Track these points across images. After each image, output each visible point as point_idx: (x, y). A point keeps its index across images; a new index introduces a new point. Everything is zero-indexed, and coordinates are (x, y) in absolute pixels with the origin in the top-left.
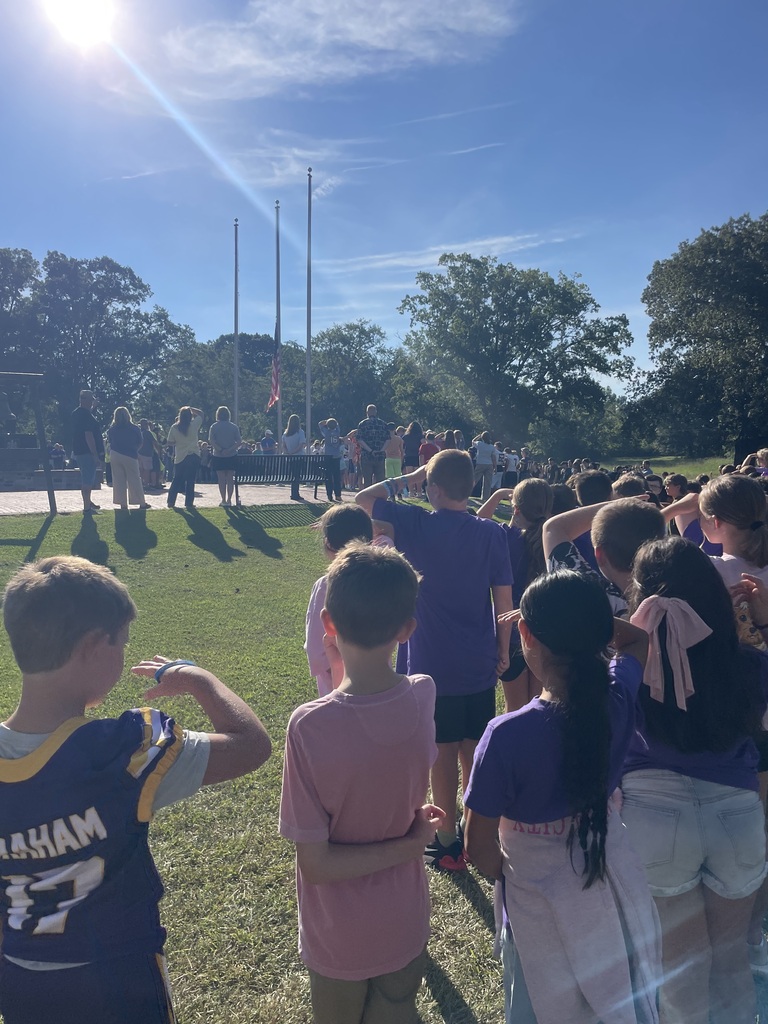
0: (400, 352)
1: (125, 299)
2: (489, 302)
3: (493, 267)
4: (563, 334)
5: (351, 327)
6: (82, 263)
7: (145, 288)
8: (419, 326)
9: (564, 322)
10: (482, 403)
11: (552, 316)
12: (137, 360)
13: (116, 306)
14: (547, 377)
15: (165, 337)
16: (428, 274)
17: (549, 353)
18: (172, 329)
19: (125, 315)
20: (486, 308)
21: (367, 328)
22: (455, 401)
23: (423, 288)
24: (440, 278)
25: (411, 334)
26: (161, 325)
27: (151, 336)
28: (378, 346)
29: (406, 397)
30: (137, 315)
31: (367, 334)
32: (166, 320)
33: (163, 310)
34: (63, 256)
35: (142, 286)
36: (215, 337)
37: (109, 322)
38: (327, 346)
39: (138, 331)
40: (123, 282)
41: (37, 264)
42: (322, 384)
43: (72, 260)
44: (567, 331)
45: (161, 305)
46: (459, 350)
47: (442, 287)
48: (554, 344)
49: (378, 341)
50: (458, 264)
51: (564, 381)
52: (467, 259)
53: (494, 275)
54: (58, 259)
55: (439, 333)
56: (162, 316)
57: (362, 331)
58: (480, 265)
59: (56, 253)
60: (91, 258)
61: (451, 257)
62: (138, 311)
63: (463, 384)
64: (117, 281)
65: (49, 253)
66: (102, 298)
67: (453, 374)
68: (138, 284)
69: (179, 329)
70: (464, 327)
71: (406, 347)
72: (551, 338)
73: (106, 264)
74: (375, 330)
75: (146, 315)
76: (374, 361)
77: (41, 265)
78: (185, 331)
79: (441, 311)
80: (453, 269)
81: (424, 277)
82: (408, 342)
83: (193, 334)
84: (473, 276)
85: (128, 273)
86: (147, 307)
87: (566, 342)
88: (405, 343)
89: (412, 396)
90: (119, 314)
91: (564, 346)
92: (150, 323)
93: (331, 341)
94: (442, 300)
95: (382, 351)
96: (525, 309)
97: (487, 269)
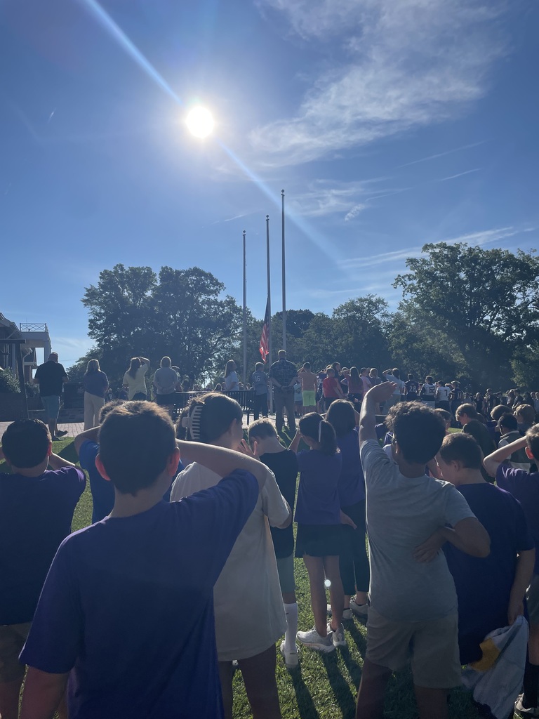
1: (208, 293)
2: (463, 275)
3: (463, 251)
6: (181, 272)
7: (221, 285)
8: (409, 296)
9: (524, 285)
10: (462, 348)
11: (514, 283)
12: (216, 331)
13: (203, 298)
14: (514, 328)
15: (232, 316)
16: (415, 260)
17: (516, 309)
18: (237, 310)
20: (459, 279)
21: (374, 299)
22: (440, 348)
23: (412, 269)
24: (424, 261)
25: (403, 302)
26: (230, 308)
28: (382, 312)
29: (399, 346)
31: (374, 305)
32: (233, 304)
33: (232, 298)
34: (171, 269)
37: (199, 308)
38: (344, 314)
39: (215, 313)
40: (206, 282)
41: (155, 275)
42: (342, 341)
43: (176, 271)
44: (527, 292)
45: (231, 295)
46: (440, 311)
47: (426, 268)
49: (383, 309)
50: (437, 250)
52: (444, 246)
53: (465, 256)
54: (167, 272)
55: (423, 299)
56: (231, 302)
57: (371, 302)
58: (454, 250)
59: (166, 267)
60: (186, 269)
61: (432, 246)
62: (216, 300)
65: (162, 268)
66: (193, 293)
68: (216, 283)
69: (240, 310)
70: (442, 294)
71: (400, 311)
72: (514, 298)
73: (196, 272)
74: (380, 301)
75: (221, 302)
76: (379, 323)
77: (157, 276)
78: (245, 311)
79: (425, 283)
80: (434, 254)
81: (412, 261)
82: (401, 306)
84: (448, 257)
85: (210, 276)
86: (221, 297)
87: (528, 301)
88: (399, 308)
90: (204, 303)
91: (526, 304)
92: (223, 307)
93: (348, 310)
94: (426, 276)
95: (386, 315)
96: (491, 277)
97: (459, 251)
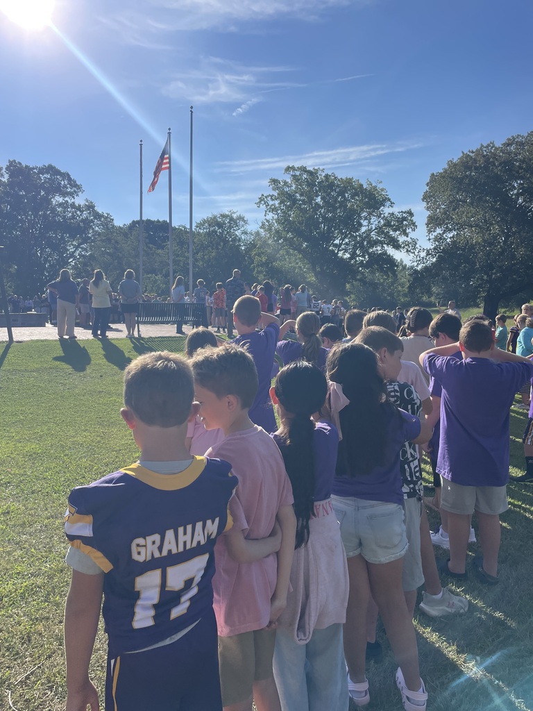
0: (258, 234)
1: (64, 194)
2: (319, 199)
3: (321, 176)
4: (369, 222)
5: (223, 216)
6: (34, 169)
7: (79, 187)
8: (270, 216)
9: (370, 214)
10: (314, 269)
11: (362, 210)
12: (73, 237)
13: (58, 199)
14: (358, 252)
15: (92, 221)
16: (277, 180)
17: (360, 236)
18: (98, 216)
19: (64, 205)
20: (316, 204)
21: (235, 216)
22: (295, 268)
23: (274, 189)
24: (285, 183)
25: (265, 221)
26: (90, 213)
27: (83, 221)
28: (243, 229)
29: (262, 265)
30: (73, 205)
31: (234, 222)
32: (93, 209)
33: (91, 203)
34: (20, 163)
35: (76, 186)
36: (128, 222)
37: (53, 210)
38: (206, 229)
39: (73, 217)
40: (63, 183)
42: (204, 256)
43: (27, 167)
44: (372, 221)
45: (90, 199)
46: (299, 233)
47: (287, 189)
48: (363, 229)
49: (243, 226)
50: (298, 173)
51: (370, 254)
52: (303, 169)
53: (322, 181)
54: (15, 166)
55: (285, 221)
56: (90, 207)
57: (232, 219)
58: (312, 174)
59: (15, 161)
60: (40, 165)
61: (293, 168)
62: (74, 203)
63: (301, 256)
64: (58, 181)
65: (9, 161)
66: (47, 193)
67: (294, 249)
68: (73, 184)
69: (103, 216)
70: (302, 217)
71: (262, 230)
72: (360, 225)
73: (50, 169)
74: (241, 218)
75: (80, 206)
76: (239, 240)
77: (4, 170)
78: (107, 217)
79: (286, 205)
80: (294, 176)
81: (274, 181)
82: (263, 226)
83: (113, 220)
84: (308, 181)
85: (66, 176)
86: (79, 200)
87: (371, 228)
88: (261, 228)
89: (266, 264)
90: (60, 205)
91: (370, 231)
92: (82, 212)
93: (210, 225)
94: (287, 197)
95: (246, 233)
96: (343, 205)
97: (317, 176)
